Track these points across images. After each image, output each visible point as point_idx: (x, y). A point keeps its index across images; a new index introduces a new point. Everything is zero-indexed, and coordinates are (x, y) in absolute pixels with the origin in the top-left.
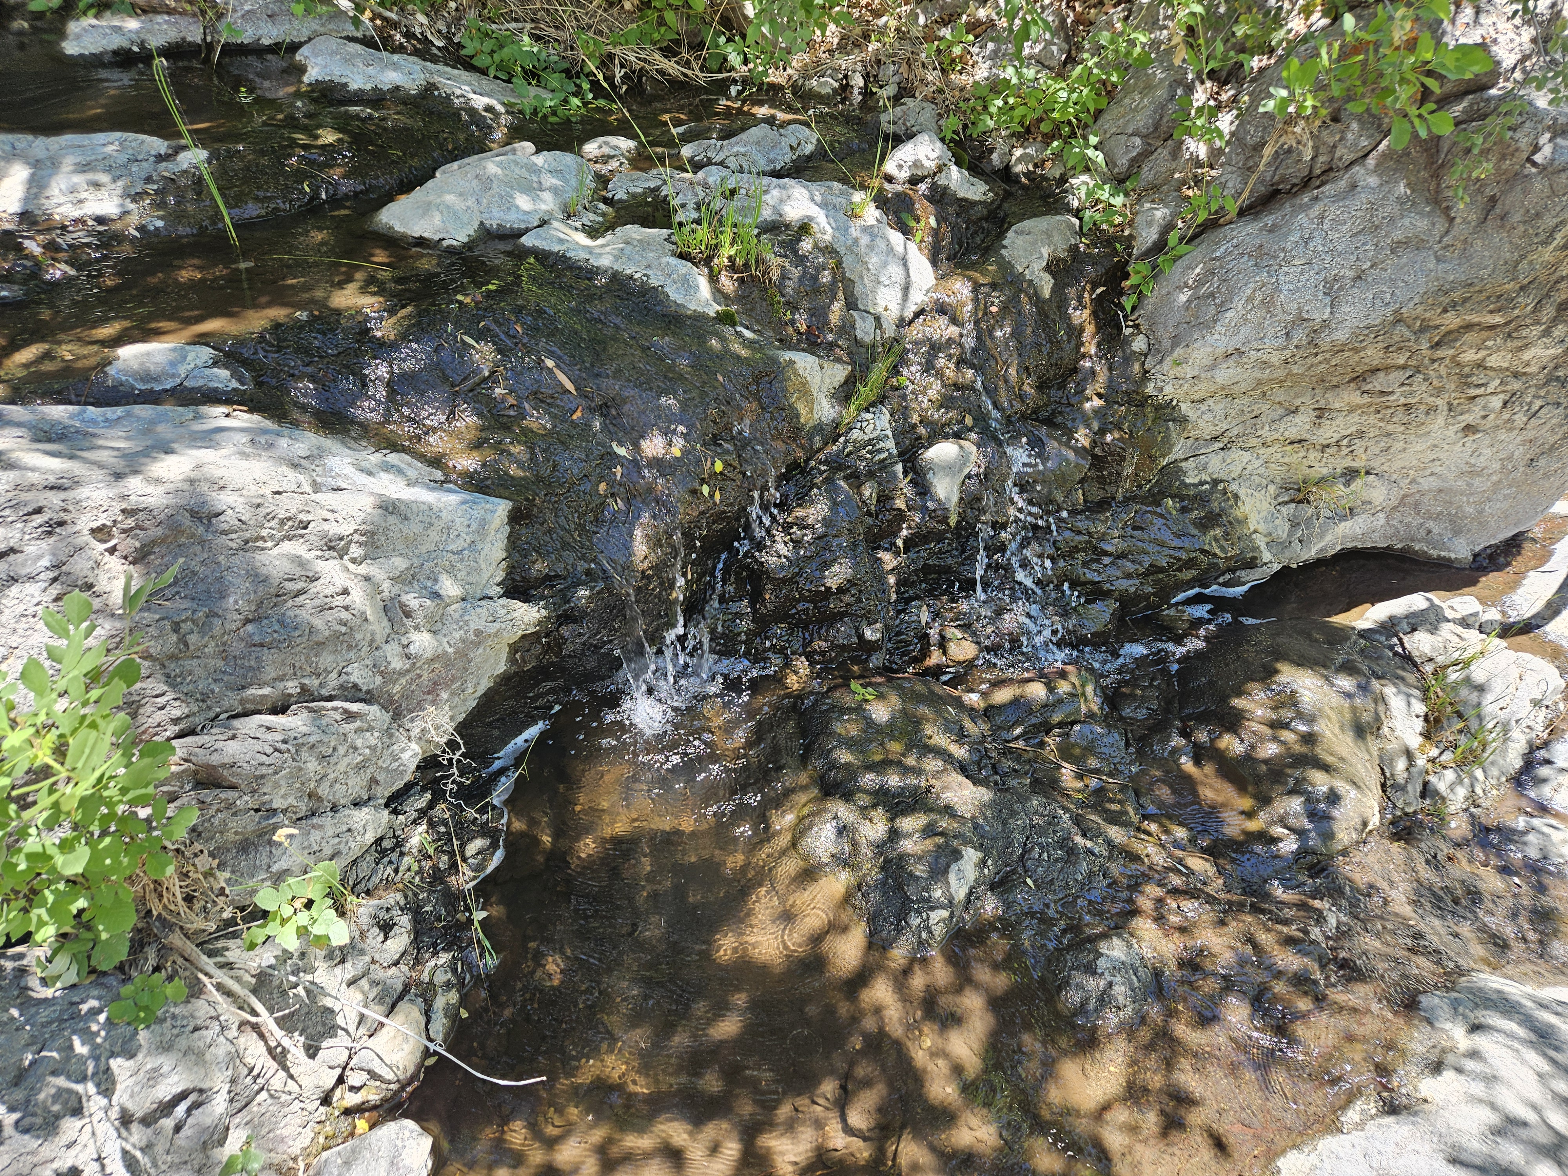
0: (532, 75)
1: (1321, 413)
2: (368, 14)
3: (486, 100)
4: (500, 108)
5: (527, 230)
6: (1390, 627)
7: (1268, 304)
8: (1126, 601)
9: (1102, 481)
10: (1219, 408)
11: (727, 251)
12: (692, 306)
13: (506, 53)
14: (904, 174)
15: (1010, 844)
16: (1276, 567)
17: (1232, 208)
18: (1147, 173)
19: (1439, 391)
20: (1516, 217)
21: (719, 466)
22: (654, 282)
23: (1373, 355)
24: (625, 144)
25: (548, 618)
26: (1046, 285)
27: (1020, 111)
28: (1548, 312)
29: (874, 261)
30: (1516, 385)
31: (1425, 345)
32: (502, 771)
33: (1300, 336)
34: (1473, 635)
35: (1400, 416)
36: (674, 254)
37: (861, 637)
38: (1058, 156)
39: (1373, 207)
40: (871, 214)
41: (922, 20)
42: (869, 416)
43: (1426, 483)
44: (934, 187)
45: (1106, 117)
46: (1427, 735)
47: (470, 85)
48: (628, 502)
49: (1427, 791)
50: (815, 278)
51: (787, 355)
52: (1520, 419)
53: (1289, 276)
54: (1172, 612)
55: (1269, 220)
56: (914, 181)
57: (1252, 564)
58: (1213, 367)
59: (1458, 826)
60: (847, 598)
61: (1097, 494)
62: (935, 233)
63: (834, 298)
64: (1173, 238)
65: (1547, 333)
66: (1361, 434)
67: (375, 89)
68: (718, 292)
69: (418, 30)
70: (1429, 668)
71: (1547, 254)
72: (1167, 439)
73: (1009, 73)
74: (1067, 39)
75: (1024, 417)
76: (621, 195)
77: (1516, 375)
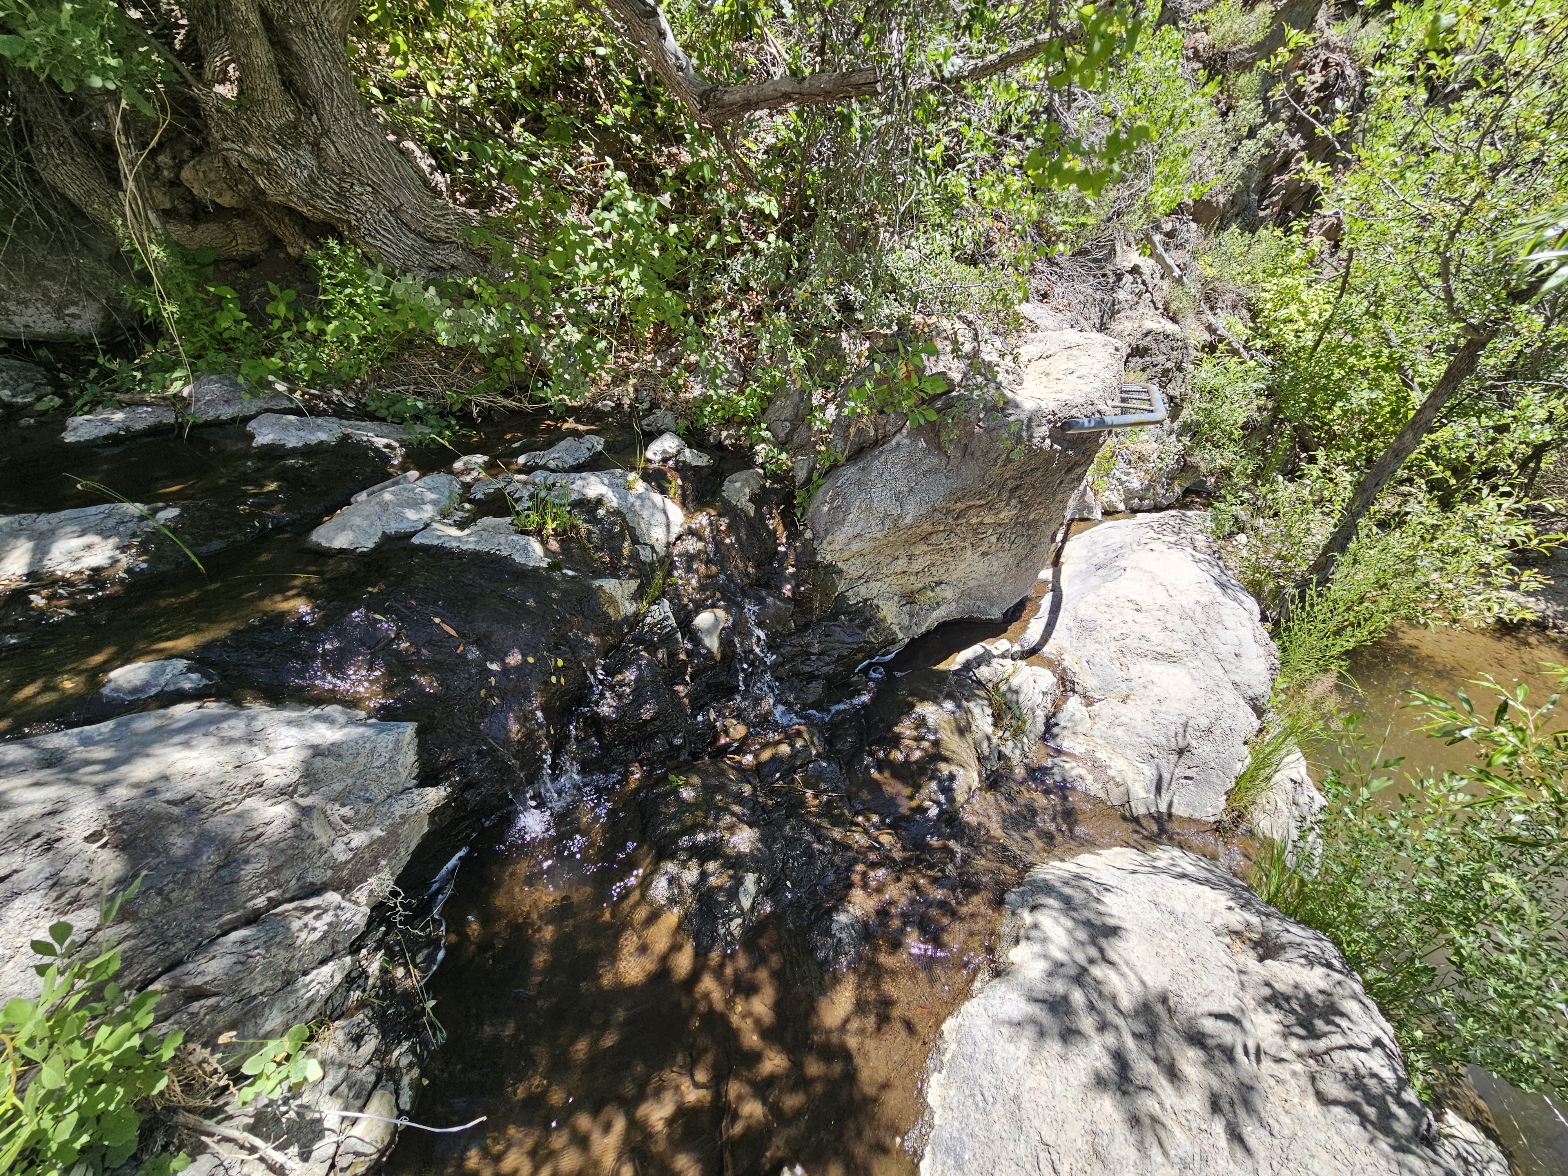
0: (418, 417)
1: (910, 557)
2: (299, 392)
3: (385, 441)
4: (395, 444)
5: (416, 532)
6: (968, 666)
7: (869, 508)
8: (829, 679)
9: (803, 613)
10: (858, 562)
11: (551, 526)
12: (532, 564)
13: (398, 407)
14: (658, 458)
15: (775, 862)
16: (907, 640)
17: (842, 459)
18: (796, 439)
19: (964, 539)
20: (978, 454)
21: (560, 663)
22: (504, 553)
23: (927, 527)
24: (480, 459)
25: (453, 793)
26: (751, 510)
27: (720, 414)
28: (1005, 495)
29: (645, 514)
30: (1001, 530)
31: (951, 520)
32: (439, 891)
33: (888, 523)
34: (1008, 662)
35: (949, 553)
36: (516, 532)
37: (670, 744)
38: (747, 434)
39: (910, 455)
40: (640, 486)
41: (659, 363)
42: (655, 607)
43: (971, 584)
44: (677, 462)
45: (769, 411)
46: (995, 725)
47: (373, 431)
48: (502, 698)
49: (1001, 756)
50: (610, 531)
51: (597, 583)
52: (1007, 546)
53: (876, 493)
54: (855, 679)
55: (861, 464)
56: (665, 460)
57: (894, 642)
58: (848, 544)
59: (1020, 772)
60: (658, 723)
61: (802, 621)
62: (682, 487)
63: (624, 540)
64: (815, 476)
65: (1008, 504)
66: (933, 565)
67: (306, 445)
68: (548, 552)
69: (335, 399)
70: (990, 685)
71: (996, 470)
72: (834, 583)
73: (711, 392)
74: (742, 369)
75: (751, 586)
76: (480, 496)
77: (1000, 525)
